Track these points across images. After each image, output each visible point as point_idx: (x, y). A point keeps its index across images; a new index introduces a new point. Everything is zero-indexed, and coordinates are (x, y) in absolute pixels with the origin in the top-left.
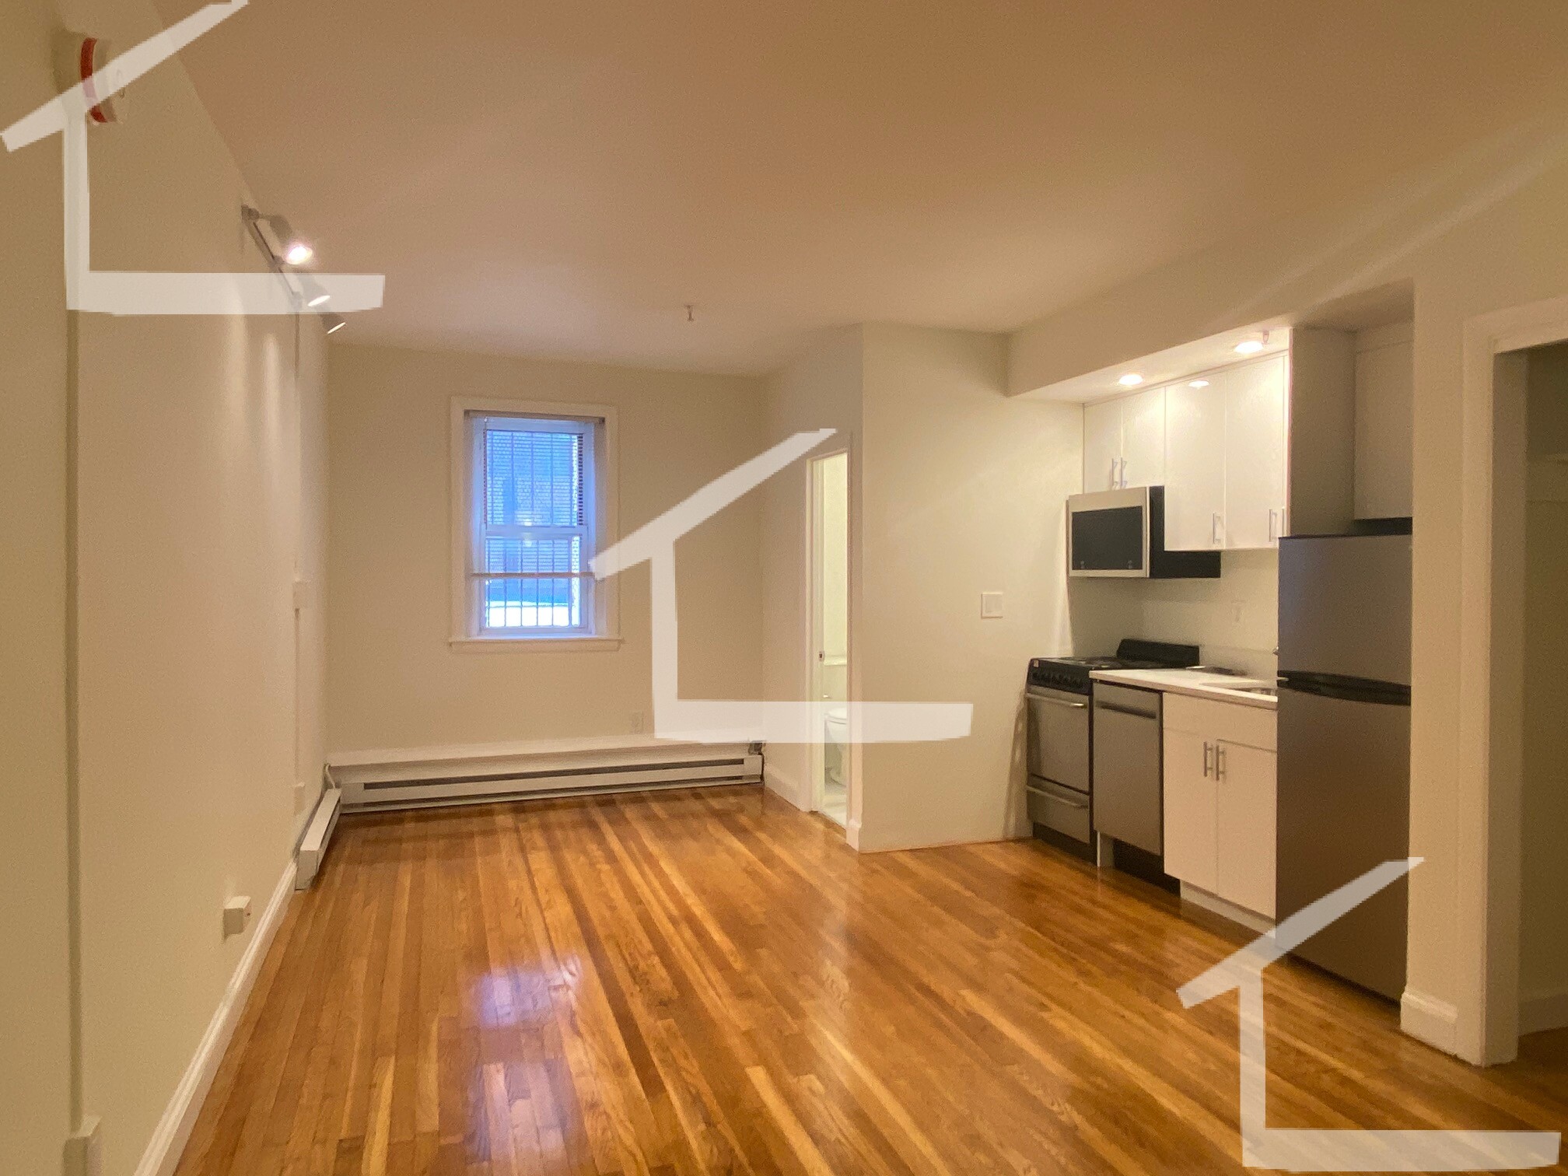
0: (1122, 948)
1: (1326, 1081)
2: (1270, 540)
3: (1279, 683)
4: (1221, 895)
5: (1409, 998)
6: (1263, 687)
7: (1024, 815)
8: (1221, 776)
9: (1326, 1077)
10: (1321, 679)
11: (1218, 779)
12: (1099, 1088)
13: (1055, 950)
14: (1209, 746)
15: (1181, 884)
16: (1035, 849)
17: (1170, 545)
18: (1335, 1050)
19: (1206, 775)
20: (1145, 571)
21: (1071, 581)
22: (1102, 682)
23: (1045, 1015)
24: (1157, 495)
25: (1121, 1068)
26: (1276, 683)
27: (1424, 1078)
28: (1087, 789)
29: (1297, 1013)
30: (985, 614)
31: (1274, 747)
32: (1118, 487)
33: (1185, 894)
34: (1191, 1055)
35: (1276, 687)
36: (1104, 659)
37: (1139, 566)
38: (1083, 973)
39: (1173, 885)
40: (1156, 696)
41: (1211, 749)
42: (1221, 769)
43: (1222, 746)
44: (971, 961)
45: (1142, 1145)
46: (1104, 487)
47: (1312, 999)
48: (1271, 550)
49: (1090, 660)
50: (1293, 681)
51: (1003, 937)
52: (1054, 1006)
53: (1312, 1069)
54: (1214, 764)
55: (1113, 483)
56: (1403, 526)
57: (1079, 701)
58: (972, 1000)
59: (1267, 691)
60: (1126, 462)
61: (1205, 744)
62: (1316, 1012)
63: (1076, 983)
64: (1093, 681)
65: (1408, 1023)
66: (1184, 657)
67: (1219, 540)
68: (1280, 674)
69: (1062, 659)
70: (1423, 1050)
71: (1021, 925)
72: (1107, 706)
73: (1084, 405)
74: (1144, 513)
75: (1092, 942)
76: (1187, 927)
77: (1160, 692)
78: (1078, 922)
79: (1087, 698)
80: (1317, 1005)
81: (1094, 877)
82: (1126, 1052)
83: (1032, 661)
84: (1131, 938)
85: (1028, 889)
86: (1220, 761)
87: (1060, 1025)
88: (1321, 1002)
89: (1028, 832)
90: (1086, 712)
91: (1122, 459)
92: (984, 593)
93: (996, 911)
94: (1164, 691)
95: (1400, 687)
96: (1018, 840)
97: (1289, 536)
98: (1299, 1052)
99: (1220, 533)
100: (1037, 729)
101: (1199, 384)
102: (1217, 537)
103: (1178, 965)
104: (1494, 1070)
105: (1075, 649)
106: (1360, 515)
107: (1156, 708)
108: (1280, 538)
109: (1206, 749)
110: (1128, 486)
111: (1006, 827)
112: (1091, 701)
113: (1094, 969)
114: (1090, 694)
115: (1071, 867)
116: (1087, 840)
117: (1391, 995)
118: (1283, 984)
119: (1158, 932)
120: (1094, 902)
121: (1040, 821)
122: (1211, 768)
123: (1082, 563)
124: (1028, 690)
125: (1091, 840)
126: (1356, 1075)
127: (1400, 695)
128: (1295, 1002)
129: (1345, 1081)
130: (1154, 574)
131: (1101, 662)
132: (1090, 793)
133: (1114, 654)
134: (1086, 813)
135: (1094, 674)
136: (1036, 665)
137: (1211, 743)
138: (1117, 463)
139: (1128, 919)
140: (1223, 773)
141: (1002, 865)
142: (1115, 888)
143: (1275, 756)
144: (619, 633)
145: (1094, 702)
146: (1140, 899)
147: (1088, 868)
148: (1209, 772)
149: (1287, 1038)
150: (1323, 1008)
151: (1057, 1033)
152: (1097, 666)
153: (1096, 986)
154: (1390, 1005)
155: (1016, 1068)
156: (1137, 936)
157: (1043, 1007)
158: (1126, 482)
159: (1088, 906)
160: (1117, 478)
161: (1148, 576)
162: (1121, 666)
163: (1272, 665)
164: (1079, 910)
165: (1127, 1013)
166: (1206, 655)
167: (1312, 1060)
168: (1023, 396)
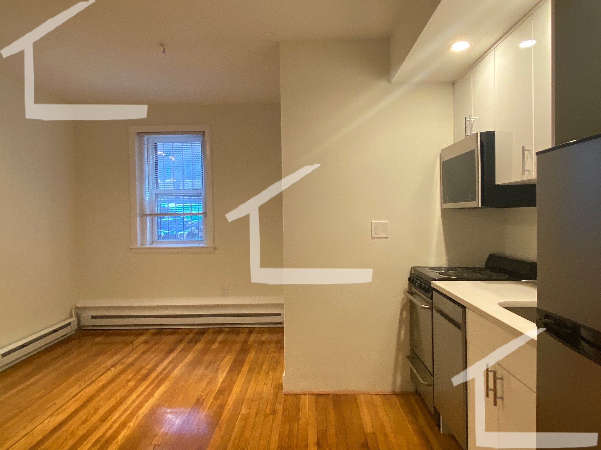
8: (499, 401)
11: (496, 403)
17: (499, 179)
19: (488, 395)
20: (477, 203)
21: (444, 212)
22: (436, 291)
24: (487, 139)
30: (373, 237)
37: (473, 199)
40: (462, 310)
41: (491, 371)
42: (499, 394)
43: (500, 371)
55: (466, 136)
57: (427, 303)
64: (433, 289)
72: (439, 311)
73: (453, 84)
74: (477, 154)
77: (464, 308)
83: (412, 269)
89: (411, 389)
90: (431, 313)
91: (471, 116)
92: (372, 222)
94: (467, 308)
96: (402, 394)
99: (530, 164)
105: (449, 260)
107: (461, 321)
109: (488, 369)
112: (432, 304)
114: (432, 299)
124: (409, 289)
130: (484, 205)
132: (433, 376)
134: (432, 391)
135: (433, 284)
136: (413, 272)
138: (468, 120)
140: (502, 398)
144: (214, 243)
152: (439, 276)
161: (480, 206)
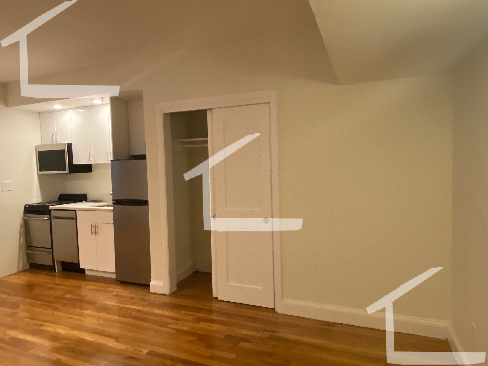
0: (68, 296)
1: (134, 313)
2: (107, 161)
3: (113, 203)
4: (99, 270)
5: (153, 283)
6: (107, 205)
7: (26, 261)
8: (97, 234)
9: (133, 312)
10: (125, 201)
11: (96, 235)
12: (66, 343)
13: (43, 305)
14: (93, 225)
15: (86, 270)
16: (31, 272)
17: (75, 162)
18: (134, 304)
19: (92, 234)
20: (67, 171)
22: (54, 210)
23: (43, 328)
24: (70, 146)
25: (72, 334)
26: (112, 203)
27: (157, 302)
28: (50, 247)
29: (124, 297)
30: (3, 190)
31: (112, 222)
32: (55, 143)
33: (87, 273)
34: (95, 321)
35: (112, 204)
36: (53, 201)
37: (65, 170)
38: (56, 309)
39: (83, 271)
40: (74, 212)
41: (93, 226)
42: (97, 232)
43: (97, 225)
44: (9, 319)
45: (82, 355)
46: (50, 142)
47: (127, 292)
48: (108, 164)
49: (49, 203)
50: (117, 202)
51: (22, 307)
52: (45, 324)
53: (130, 311)
54: (95, 230)
55: (53, 141)
56: (144, 157)
57: (46, 217)
58: (13, 333)
59: (109, 206)
60: (57, 134)
61: (91, 225)
62: (128, 295)
63: (53, 313)
64: (50, 210)
65: (152, 290)
66: (82, 198)
67: (91, 161)
68: (113, 200)
69: (37, 203)
70: (156, 295)
71: (28, 300)
72: (57, 218)
73: (40, 113)
74: (65, 151)
75: (57, 298)
76: (89, 283)
77: (75, 211)
78: (50, 292)
79: (48, 216)
80: (128, 293)
81: (55, 276)
82: (73, 328)
83: (25, 205)
84: (71, 292)
85: (30, 287)
86: (97, 230)
87: (49, 329)
88: (130, 292)
89: (28, 267)
90: (49, 221)
91: (56, 133)
92: (3, 182)
93: (19, 298)
94: (77, 210)
95: (146, 201)
96: (24, 271)
97: (113, 160)
98: (126, 308)
99: (92, 159)
100: (29, 230)
101: (82, 110)
102: (91, 160)
103: (88, 295)
104: (173, 294)
105: (42, 199)
106: (132, 154)
107: (74, 216)
108: (111, 161)
109: (92, 226)
110: (59, 143)
111: (18, 268)
112: (50, 218)
113: (59, 306)
114: (50, 214)
115: (46, 275)
116: (51, 264)
117: (147, 284)
118: (119, 290)
119: (79, 287)
120: (55, 284)
121: (32, 262)
122: (94, 232)
123: (43, 169)
124: (24, 216)
125: (53, 264)
126: (141, 308)
127: (145, 203)
128: (123, 294)
129: (139, 311)
130: (70, 172)
131: (52, 203)
132: (52, 248)
133: (57, 200)
134: (51, 255)
135: (51, 207)
136: (27, 206)
137: (93, 224)
138: (54, 134)
139: (68, 286)
140: (98, 233)
141: (18, 282)
142: (64, 277)
143: (113, 225)
145: (52, 217)
146: (72, 279)
147: (53, 273)
148: (93, 233)
149: (122, 305)
150: (130, 293)
151: (47, 332)
152: (51, 204)
153: (60, 311)
154: (148, 286)
155: (34, 350)
156: (72, 291)
157: (42, 325)
158: (58, 141)
159: (53, 286)
160: (54, 140)
161: (68, 173)
162: (59, 203)
163: (111, 198)
164: (51, 288)
165: (71, 316)
166: (89, 197)
167: (130, 309)
168: (13, 107)
